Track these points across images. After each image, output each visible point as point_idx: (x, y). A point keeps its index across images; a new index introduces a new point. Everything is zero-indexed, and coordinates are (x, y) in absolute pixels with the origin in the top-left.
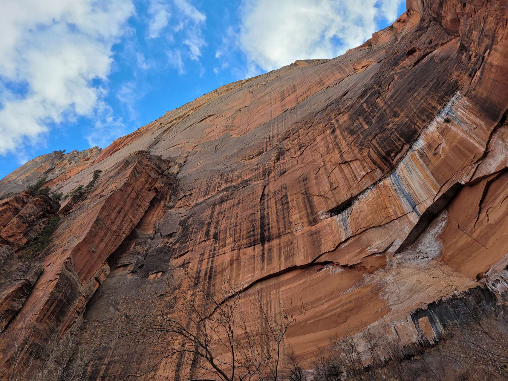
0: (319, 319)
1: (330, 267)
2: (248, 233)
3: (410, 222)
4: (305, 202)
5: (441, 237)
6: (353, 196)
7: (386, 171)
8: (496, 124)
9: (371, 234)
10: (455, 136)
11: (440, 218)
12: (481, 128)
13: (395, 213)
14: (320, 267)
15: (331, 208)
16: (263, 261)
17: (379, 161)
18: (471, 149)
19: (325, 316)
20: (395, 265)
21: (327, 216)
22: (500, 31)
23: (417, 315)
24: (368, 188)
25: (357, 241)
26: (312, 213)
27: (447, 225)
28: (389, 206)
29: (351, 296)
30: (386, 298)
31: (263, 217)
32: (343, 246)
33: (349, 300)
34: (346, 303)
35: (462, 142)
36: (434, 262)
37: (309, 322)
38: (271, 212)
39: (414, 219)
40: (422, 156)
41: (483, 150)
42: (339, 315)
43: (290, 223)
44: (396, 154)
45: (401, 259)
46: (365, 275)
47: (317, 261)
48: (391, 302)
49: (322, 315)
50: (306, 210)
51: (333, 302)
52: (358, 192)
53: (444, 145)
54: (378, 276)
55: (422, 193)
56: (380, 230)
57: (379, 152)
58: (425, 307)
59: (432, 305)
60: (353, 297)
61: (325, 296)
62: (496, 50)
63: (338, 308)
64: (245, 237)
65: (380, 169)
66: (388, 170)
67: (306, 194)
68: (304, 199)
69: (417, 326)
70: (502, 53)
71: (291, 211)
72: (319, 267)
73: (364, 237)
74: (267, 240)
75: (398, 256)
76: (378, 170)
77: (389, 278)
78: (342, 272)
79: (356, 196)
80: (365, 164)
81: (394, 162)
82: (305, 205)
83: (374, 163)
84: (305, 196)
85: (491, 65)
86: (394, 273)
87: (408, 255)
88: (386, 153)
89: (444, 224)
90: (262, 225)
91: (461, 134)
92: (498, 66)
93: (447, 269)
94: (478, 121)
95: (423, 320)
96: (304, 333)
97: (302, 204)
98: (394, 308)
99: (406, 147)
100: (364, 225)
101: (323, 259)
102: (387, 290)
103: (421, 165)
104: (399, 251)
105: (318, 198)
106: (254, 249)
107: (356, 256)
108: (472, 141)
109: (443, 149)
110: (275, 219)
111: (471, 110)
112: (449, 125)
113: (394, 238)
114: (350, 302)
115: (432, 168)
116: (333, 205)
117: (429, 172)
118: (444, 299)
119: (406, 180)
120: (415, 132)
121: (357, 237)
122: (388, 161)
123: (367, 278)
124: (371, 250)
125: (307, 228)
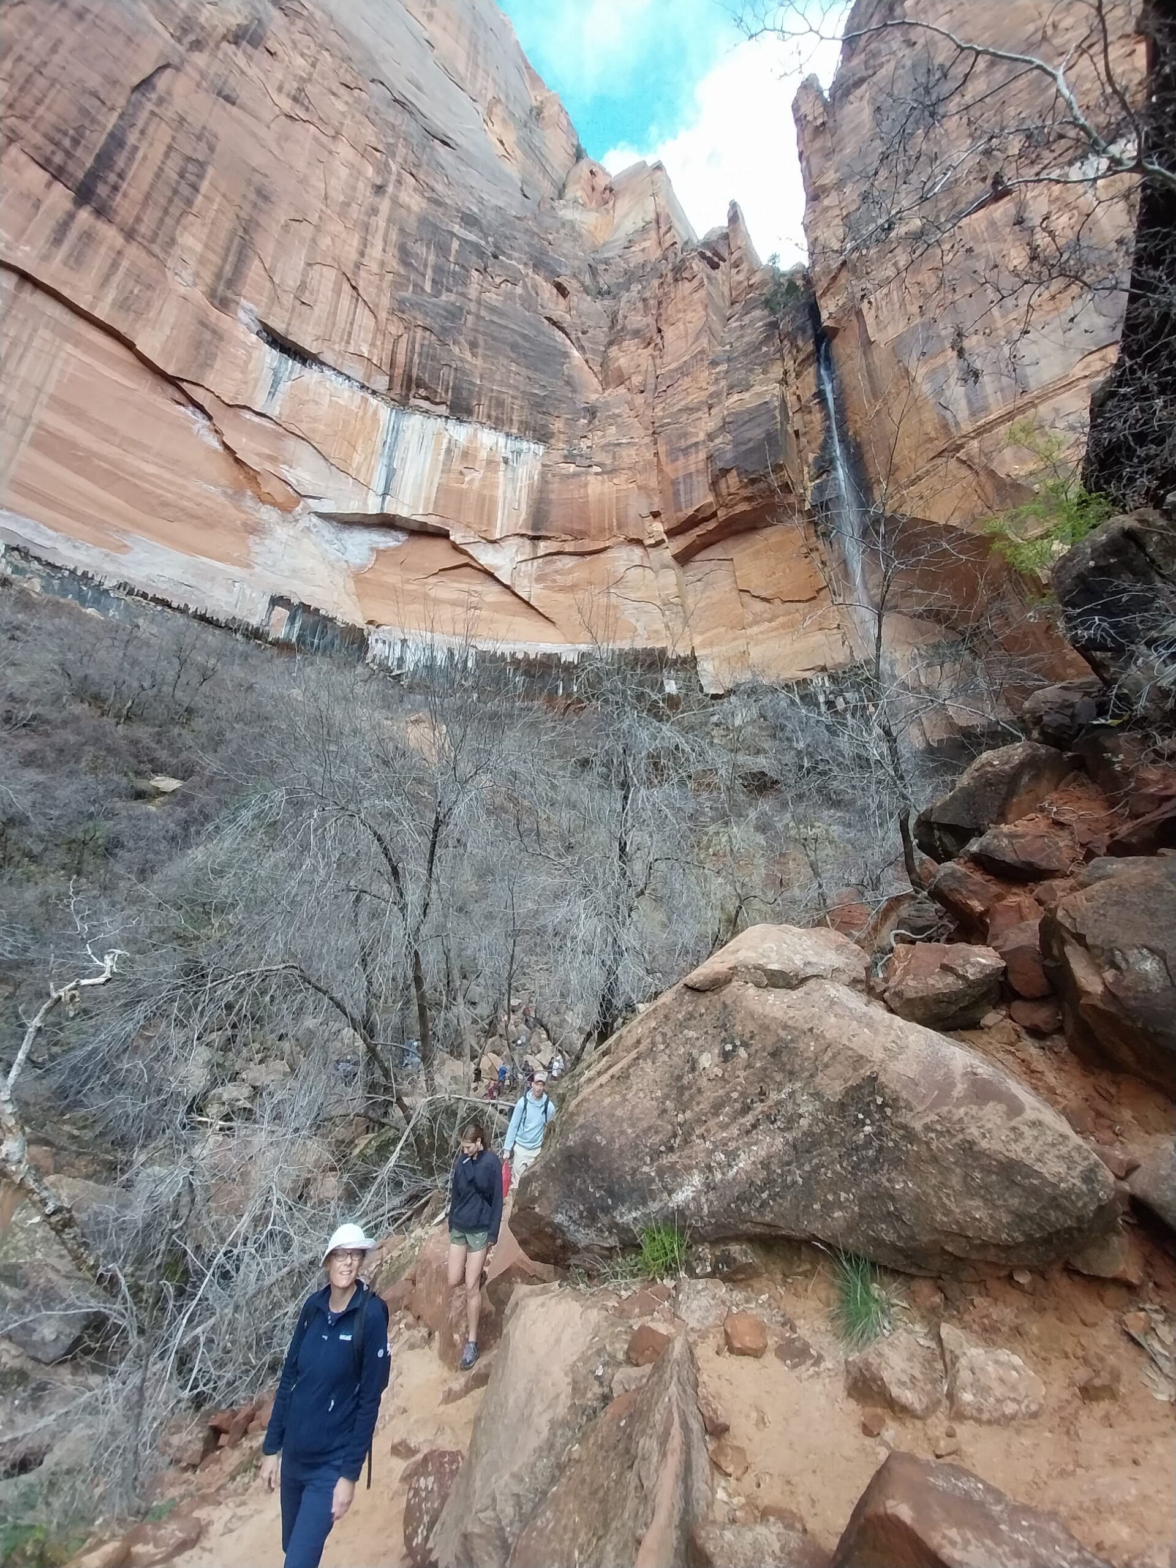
0: (122, 474)
1: (199, 417)
3: (365, 503)
4: (231, 241)
5: (380, 553)
6: (321, 357)
7: (392, 394)
8: (530, 533)
9: (303, 451)
10: (494, 486)
11: (394, 533)
12: (518, 516)
13: (358, 470)
14: (183, 400)
15: (270, 323)
16: (57, 241)
17: (399, 371)
18: (491, 522)
19: (138, 482)
20: (302, 524)
21: (252, 325)
22: (623, 477)
23: (277, 601)
24: (349, 378)
25: (278, 437)
26: (230, 283)
27: (396, 549)
28: (359, 449)
29: (207, 498)
30: (257, 549)
31: (116, 140)
32: (248, 415)
33: (200, 500)
34: (189, 499)
35: (493, 501)
36: (345, 565)
37: (97, 462)
38: (145, 158)
40: (449, 451)
41: (497, 536)
42: (166, 504)
43: (172, 241)
44: (426, 398)
45: (315, 526)
46: (249, 493)
47: (184, 385)
48: (260, 560)
49: (133, 475)
50: (225, 260)
51: (168, 476)
52: (332, 364)
53: (478, 476)
54: (268, 514)
55: (409, 491)
56: (322, 462)
57: (411, 360)
58: (295, 601)
59: (305, 607)
60: (207, 502)
61: (158, 455)
62: (603, 482)
63: (171, 492)
65: (391, 381)
66: (397, 398)
67: (245, 230)
68: (234, 232)
69: (270, 612)
70: (602, 494)
71: (191, 218)
72: (178, 396)
73: (292, 443)
74: (94, 204)
75: (315, 519)
76: (387, 378)
77: (282, 532)
78: (215, 451)
79: (323, 363)
80: (379, 343)
81: (413, 402)
82: (228, 250)
83: (392, 365)
84: (240, 232)
85: (586, 485)
86: (292, 533)
87: (327, 530)
88: (418, 379)
89: (393, 544)
90: (105, 160)
91: (500, 493)
92: (587, 496)
93: (351, 585)
94: (524, 506)
95: (281, 612)
96: (78, 471)
97: (223, 236)
98: (258, 569)
99: (443, 410)
100: (304, 427)
101: (198, 394)
102: (266, 542)
103: (437, 460)
104: (321, 516)
105: (263, 273)
106: (48, 185)
107: (259, 455)
108: (500, 514)
109: (472, 481)
110: (145, 187)
111: (531, 486)
112: (502, 466)
113: (329, 495)
114: (199, 504)
115: (444, 481)
116: (279, 326)
117: (437, 480)
118: (322, 612)
119: (407, 449)
120: (469, 412)
121: (281, 430)
122: (409, 389)
123: (249, 502)
124: (285, 471)
125: (198, 295)
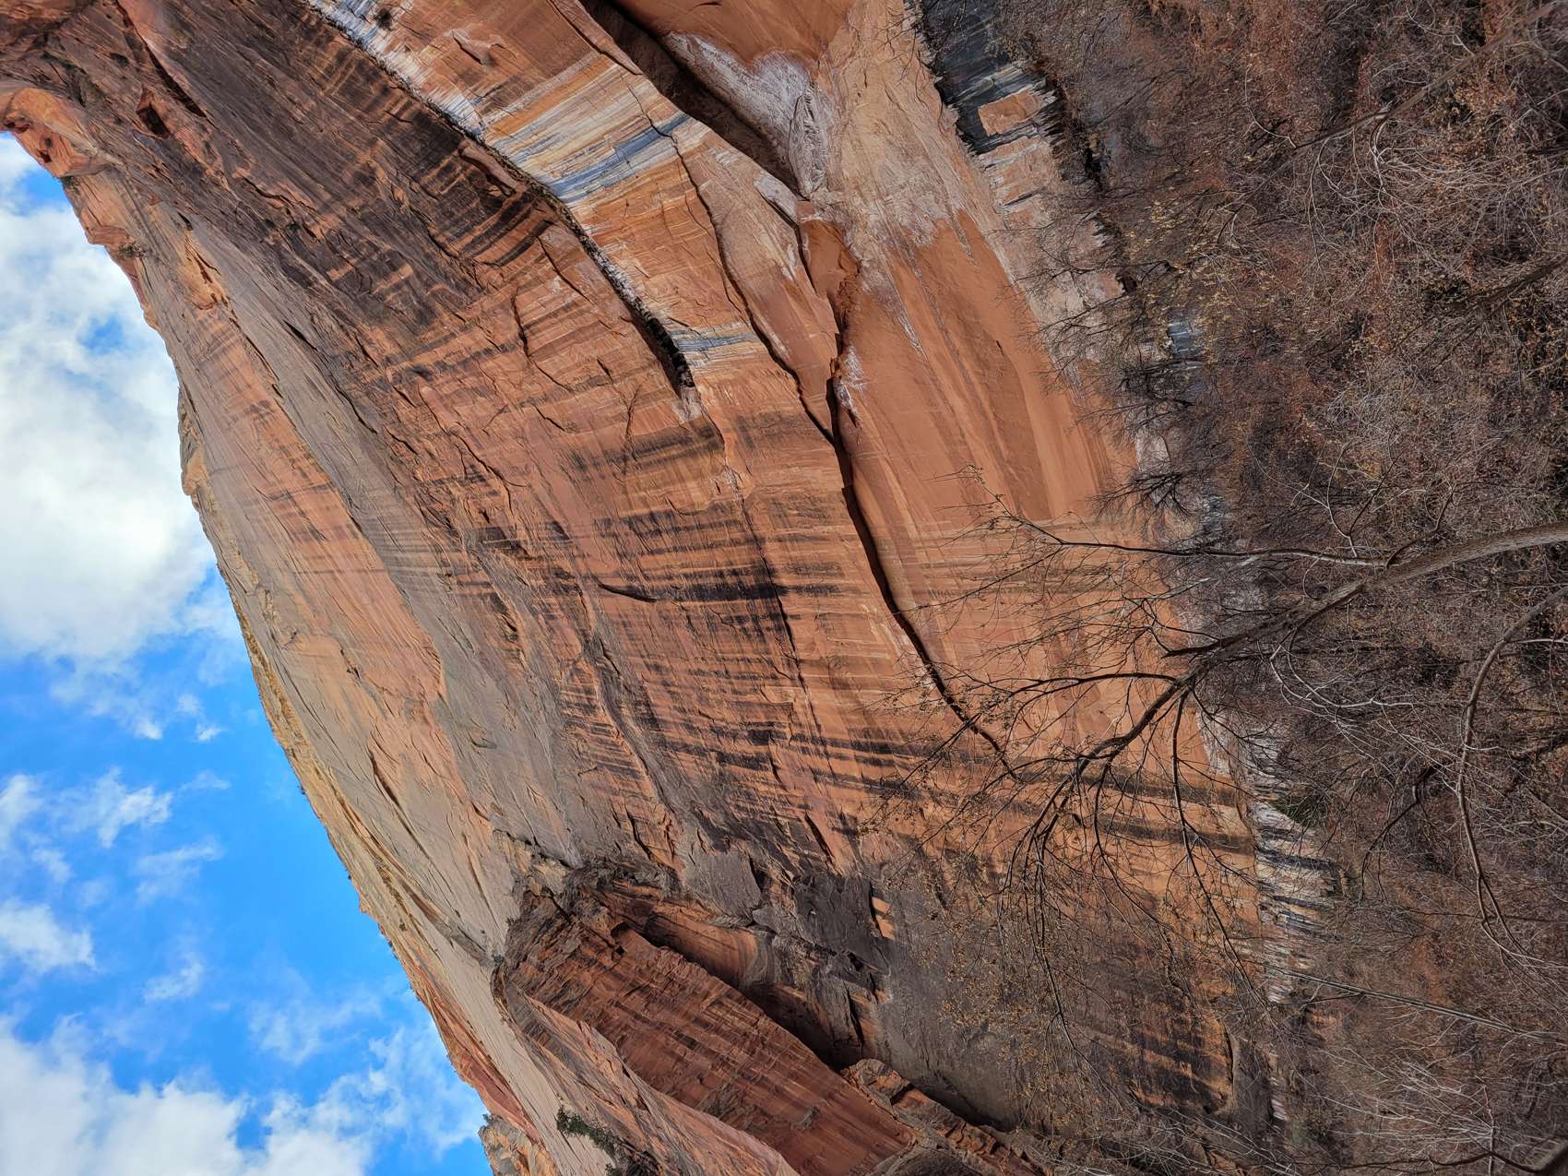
0: (994, 423)
1: (843, 388)
2: (749, 636)
3: (705, 146)
5: (747, 57)
6: (628, 315)
7: (550, 214)
9: (743, 263)
11: (691, 59)
13: (679, 189)
14: (844, 417)
15: (667, 385)
16: (831, 589)
17: (518, 234)
19: (986, 405)
20: (833, 197)
21: (692, 396)
23: (974, 139)
24: (604, 271)
25: (765, 305)
26: (684, 441)
27: (709, 36)
28: (656, 208)
29: (926, 327)
30: (928, 227)
31: (700, 593)
32: (781, 349)
33: (937, 333)
34: (948, 343)
36: (820, 79)
37: (1005, 453)
38: (683, 566)
39: (695, 134)
40: (498, 103)
42: (983, 363)
44: (494, 180)
45: (814, 178)
46: (865, 286)
47: (828, 426)
48: (940, 212)
49: (984, 413)
51: (945, 381)
52: (616, 299)
53: (462, 34)
54: (866, 245)
55: (614, 107)
56: (729, 236)
57: (487, 234)
58: (952, 114)
59: (947, 94)
60: (931, 323)
61: (931, 404)
63: (962, 367)
64: (761, 647)
65: (541, 230)
66: (545, 207)
67: (625, 459)
68: (639, 467)
69: (1005, 138)
71: (678, 506)
72: (846, 423)
73: (751, 284)
75: (807, 185)
76: (544, 237)
77: (872, 214)
78: (859, 353)
80: (528, 277)
81: (521, 189)
83: (523, 247)
84: (631, 462)
86: (858, 201)
87: (802, 156)
88: (490, 211)
89: (708, 49)
90: (724, 593)
93: (840, 44)
95: (989, 118)
96: (1037, 465)
97: (657, 473)
98: (956, 205)
99: (471, 150)
100: (717, 286)
101: (821, 409)
102: (906, 222)
103: (529, 107)
104: (791, 181)
105: (635, 421)
106: (796, 617)
107: (810, 312)
109: (476, 35)
110: (704, 553)
112: (397, 13)
113: (752, 196)
114: (944, 331)
115: (535, 73)
116: (659, 378)
117: (549, 85)
118: (928, 57)
119: (575, 154)
120: (422, 120)
121: (752, 305)
122: (516, 207)
123: (874, 279)
124: (792, 268)
125: (729, 457)
